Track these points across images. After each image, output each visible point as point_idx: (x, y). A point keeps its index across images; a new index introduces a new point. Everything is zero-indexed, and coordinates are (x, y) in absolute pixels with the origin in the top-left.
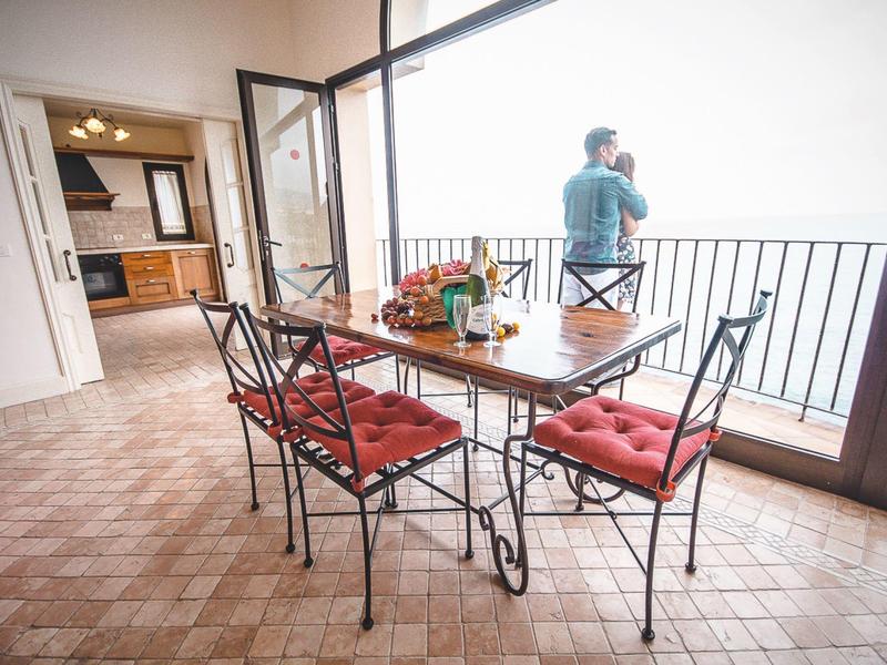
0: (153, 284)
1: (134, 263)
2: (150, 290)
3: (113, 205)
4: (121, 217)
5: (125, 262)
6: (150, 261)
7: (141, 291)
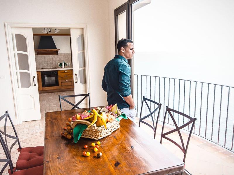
0: (67, 82)
1: (61, 74)
2: (66, 84)
3: (59, 53)
4: (61, 57)
5: (59, 74)
6: (66, 74)
7: (63, 84)
